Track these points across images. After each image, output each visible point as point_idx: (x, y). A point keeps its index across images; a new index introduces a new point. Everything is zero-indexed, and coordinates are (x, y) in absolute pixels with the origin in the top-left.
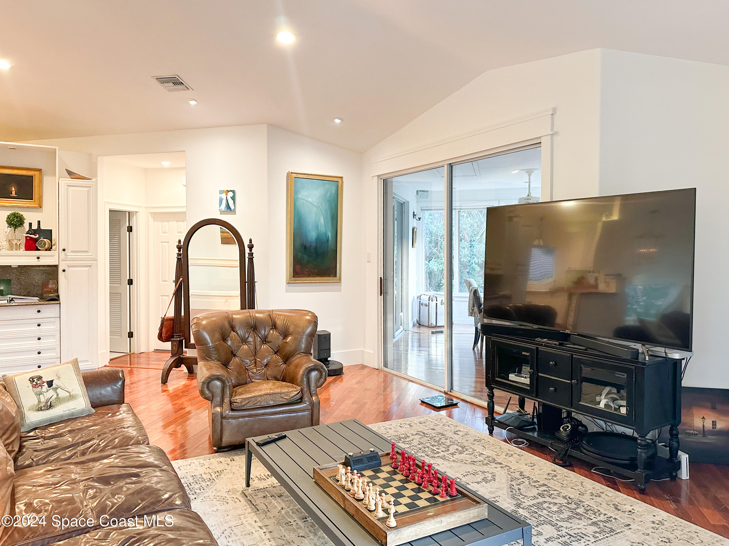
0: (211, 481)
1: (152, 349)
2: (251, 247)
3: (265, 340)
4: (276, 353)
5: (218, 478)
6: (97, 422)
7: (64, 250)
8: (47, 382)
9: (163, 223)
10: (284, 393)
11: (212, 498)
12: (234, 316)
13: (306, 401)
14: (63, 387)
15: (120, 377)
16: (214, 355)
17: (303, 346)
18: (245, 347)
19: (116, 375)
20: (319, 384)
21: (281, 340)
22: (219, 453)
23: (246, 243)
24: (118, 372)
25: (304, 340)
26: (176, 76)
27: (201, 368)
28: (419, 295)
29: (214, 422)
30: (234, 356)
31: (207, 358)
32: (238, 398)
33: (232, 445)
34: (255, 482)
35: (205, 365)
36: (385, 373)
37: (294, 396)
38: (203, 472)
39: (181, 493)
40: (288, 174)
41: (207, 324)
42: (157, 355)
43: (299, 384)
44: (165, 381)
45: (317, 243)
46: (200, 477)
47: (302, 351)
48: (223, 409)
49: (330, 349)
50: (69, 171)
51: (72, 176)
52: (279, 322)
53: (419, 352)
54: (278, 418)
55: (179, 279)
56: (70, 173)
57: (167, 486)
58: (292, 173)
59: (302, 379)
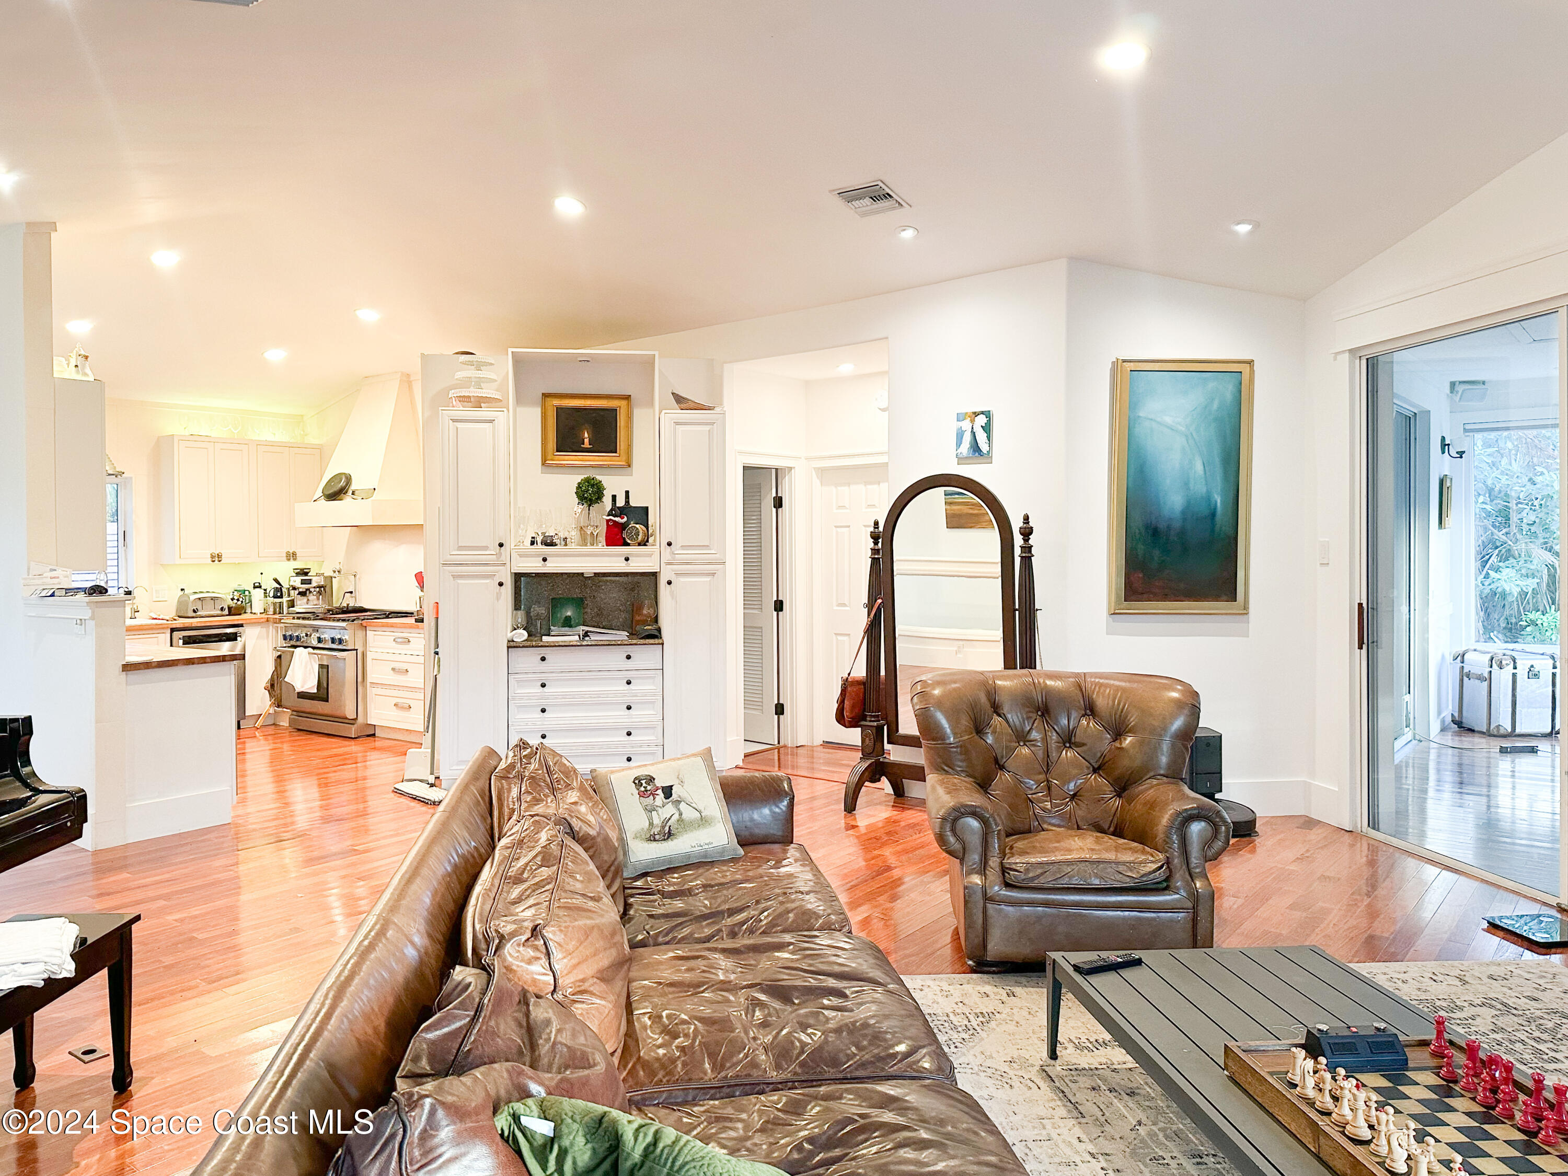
0: (971, 1032)
1: (818, 741)
2: (1027, 533)
3: (1068, 740)
4: (1095, 771)
5: (985, 1028)
6: (750, 874)
7: (669, 544)
8: (663, 787)
9: (839, 488)
10: (1124, 863)
11: (976, 1068)
12: (999, 682)
13: (1178, 889)
14: (689, 800)
15: (785, 790)
16: (960, 763)
17: (1164, 760)
18: (1025, 751)
19: (779, 787)
20: (1210, 854)
21: (1108, 742)
22: (979, 975)
23: (1016, 524)
24: (779, 780)
25: (1166, 747)
26: (879, 183)
27: (933, 788)
28: (1461, 650)
29: (969, 905)
30: (1001, 769)
31: (946, 768)
32: (1017, 861)
33: (1007, 962)
34: (1068, 1051)
35: (942, 783)
36: (1372, 842)
37: (1150, 873)
38: (952, 1010)
39: (933, 1048)
40: (1115, 364)
41: (943, 696)
42: (829, 753)
43: (1160, 848)
44: (850, 806)
45: (1184, 520)
46: (946, 1018)
47: (1162, 772)
48: (988, 882)
49: (1221, 773)
50: (677, 395)
51: (683, 406)
52: (1101, 703)
53: (1458, 796)
54: (1111, 917)
55: (876, 601)
56: (679, 400)
57: (904, 1029)
58: (1124, 361)
59: (1168, 836)
